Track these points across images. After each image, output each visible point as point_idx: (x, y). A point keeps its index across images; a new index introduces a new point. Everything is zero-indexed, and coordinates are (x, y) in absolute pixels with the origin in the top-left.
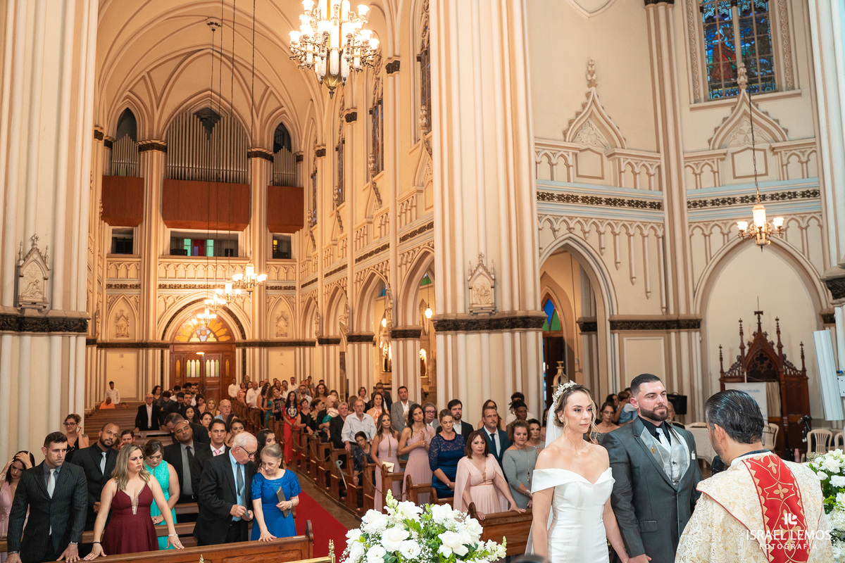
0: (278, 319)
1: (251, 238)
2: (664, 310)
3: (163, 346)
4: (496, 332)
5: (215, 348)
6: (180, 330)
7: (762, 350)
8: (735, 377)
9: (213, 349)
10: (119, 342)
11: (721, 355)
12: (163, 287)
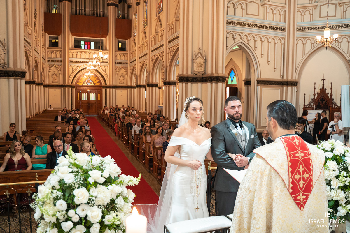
0: (120, 77)
1: (109, 41)
2: (282, 77)
3: (72, 87)
4: (204, 83)
5: (94, 88)
6: (79, 80)
7: (323, 96)
8: (310, 108)
9: (93, 89)
10: (54, 84)
11: (305, 98)
12: (71, 62)
